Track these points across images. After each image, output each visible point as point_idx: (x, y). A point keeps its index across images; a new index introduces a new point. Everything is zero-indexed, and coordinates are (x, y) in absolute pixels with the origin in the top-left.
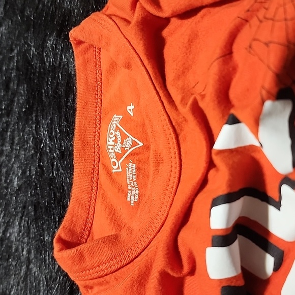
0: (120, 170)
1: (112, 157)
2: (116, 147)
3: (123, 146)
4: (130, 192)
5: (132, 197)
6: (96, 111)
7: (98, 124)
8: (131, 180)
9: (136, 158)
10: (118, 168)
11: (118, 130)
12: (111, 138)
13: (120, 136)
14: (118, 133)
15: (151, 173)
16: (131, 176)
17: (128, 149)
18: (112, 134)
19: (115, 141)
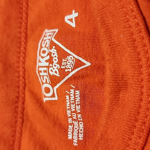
0: (56, 98)
1: (44, 81)
2: (51, 69)
3: (62, 67)
4: (70, 127)
5: (75, 134)
6: (20, 28)
7: (23, 43)
8: (74, 112)
9: (80, 82)
10: (53, 96)
11: (54, 47)
12: (43, 57)
13: (56, 55)
14: (53, 51)
15: (107, 102)
16: (73, 106)
17: (70, 70)
18: (44, 52)
19: (50, 61)
